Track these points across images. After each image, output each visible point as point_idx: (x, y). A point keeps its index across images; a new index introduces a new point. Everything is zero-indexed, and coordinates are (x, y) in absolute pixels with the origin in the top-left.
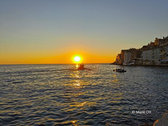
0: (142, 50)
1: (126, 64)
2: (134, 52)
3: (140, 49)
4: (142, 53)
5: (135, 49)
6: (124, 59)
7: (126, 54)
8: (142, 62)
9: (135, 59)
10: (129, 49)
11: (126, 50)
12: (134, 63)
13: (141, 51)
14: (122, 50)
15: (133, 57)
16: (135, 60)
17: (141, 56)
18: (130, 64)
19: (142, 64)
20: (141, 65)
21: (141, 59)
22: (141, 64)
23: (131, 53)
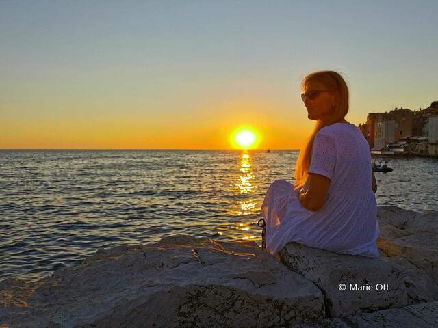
0: (428, 115)
1: (380, 153)
2: (404, 119)
3: (422, 112)
4: (428, 122)
5: (407, 111)
6: (376, 139)
7: (380, 124)
8: (427, 147)
9: (406, 138)
10: (392, 112)
11: (381, 114)
12: (402, 150)
13: (424, 115)
14: (370, 114)
15: (401, 133)
16: (408, 141)
17: (425, 130)
18: (393, 153)
19: (427, 151)
20: (425, 156)
21: (425, 138)
22: (424, 153)
23: (397, 122)
